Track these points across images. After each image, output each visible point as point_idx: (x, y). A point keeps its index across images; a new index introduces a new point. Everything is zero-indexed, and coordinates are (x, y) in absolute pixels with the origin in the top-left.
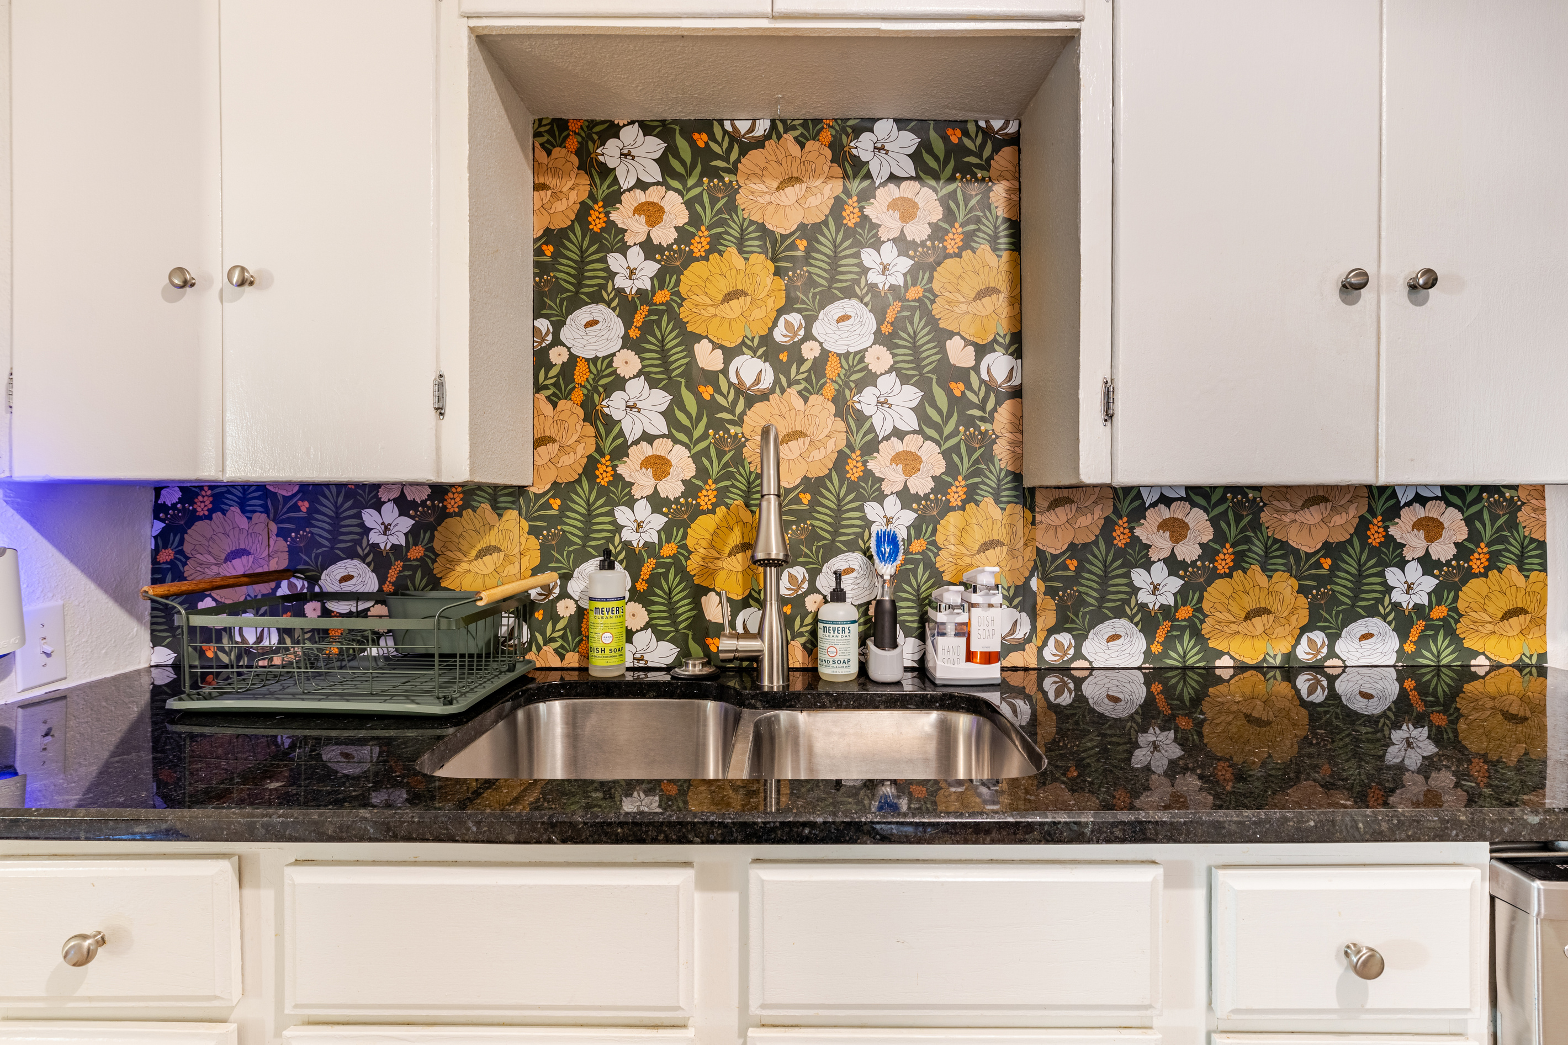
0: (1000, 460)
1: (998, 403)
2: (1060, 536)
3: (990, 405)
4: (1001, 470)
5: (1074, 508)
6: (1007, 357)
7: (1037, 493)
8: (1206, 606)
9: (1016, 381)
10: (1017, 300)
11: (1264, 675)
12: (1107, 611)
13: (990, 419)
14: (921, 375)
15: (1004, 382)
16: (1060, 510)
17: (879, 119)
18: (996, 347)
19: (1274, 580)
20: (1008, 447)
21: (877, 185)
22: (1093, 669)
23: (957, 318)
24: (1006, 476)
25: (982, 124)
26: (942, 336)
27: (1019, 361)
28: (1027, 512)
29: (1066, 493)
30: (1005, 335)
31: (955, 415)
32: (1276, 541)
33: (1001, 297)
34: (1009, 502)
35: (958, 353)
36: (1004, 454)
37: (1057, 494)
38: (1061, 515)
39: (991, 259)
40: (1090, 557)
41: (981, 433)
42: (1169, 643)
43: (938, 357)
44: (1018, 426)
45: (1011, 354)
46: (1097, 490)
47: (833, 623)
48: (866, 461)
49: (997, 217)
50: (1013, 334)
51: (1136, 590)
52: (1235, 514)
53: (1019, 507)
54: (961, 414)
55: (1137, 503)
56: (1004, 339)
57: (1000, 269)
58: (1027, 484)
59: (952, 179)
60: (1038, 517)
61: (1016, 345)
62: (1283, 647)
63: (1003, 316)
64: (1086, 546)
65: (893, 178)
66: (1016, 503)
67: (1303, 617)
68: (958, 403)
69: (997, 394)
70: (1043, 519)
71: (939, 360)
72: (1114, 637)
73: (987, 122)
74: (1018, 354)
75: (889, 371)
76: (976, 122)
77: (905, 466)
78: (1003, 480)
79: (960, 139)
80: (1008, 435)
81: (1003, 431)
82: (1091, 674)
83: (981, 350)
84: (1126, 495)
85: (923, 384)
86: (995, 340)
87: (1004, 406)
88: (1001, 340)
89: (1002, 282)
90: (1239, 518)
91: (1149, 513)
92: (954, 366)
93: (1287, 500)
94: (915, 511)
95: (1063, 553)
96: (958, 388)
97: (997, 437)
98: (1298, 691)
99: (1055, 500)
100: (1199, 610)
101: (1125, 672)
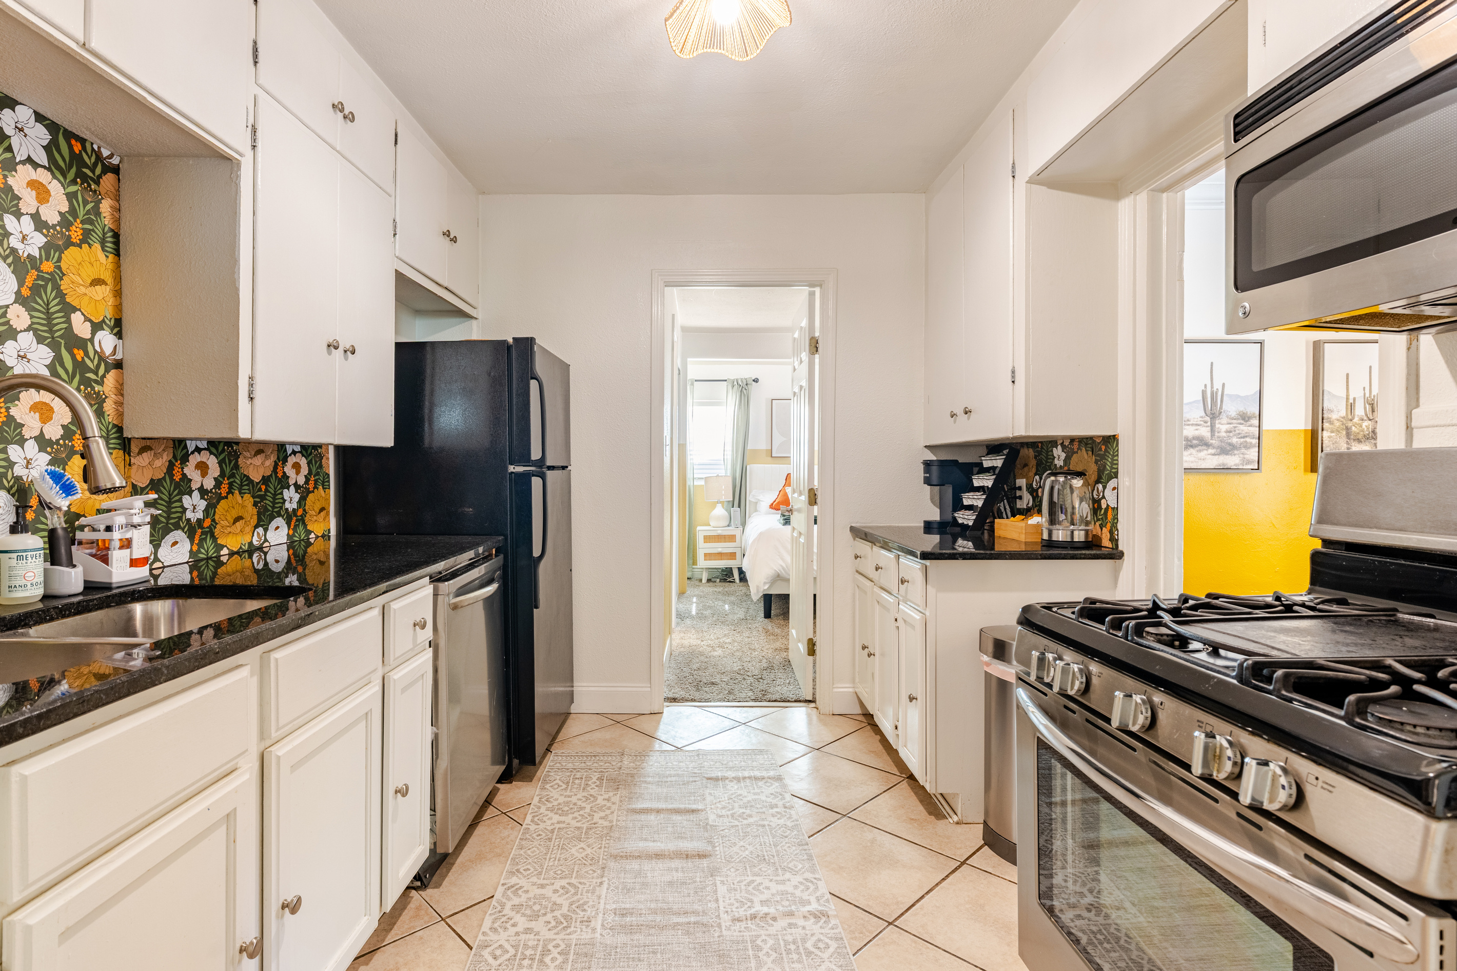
0: (108, 415)
1: (107, 371)
2: (145, 474)
3: (102, 371)
4: (109, 423)
5: (153, 454)
6: (112, 336)
7: (132, 442)
8: (217, 517)
9: (119, 356)
10: (118, 293)
11: (241, 556)
12: (170, 526)
13: (101, 383)
14: (53, 338)
15: (110, 355)
16: (145, 455)
17: (21, 104)
18: (104, 326)
19: (244, 499)
20: (114, 406)
21: (17, 161)
22: (164, 567)
23: (78, 296)
24: (113, 428)
25: (95, 147)
26: (69, 309)
27: (121, 341)
28: (127, 455)
29: (148, 443)
30: (111, 319)
31: (78, 376)
32: (245, 475)
33: (108, 288)
34: (115, 448)
35: (81, 328)
36: (111, 411)
37: (144, 443)
38: (146, 457)
39: (101, 255)
40: (162, 489)
41: (95, 393)
42: (200, 545)
43: (65, 326)
44: (120, 390)
45: (115, 335)
46: (165, 441)
47: (25, 551)
48: (9, 408)
49: (105, 225)
50: (116, 319)
51: (185, 510)
52: (229, 459)
53: (121, 452)
54: (82, 376)
55: (185, 451)
56: (110, 321)
57: (107, 267)
58: (127, 434)
59: (74, 182)
60: (133, 460)
61: (118, 327)
62: (247, 539)
63: (110, 304)
64: (159, 480)
65: (29, 160)
66: (119, 449)
67: (254, 521)
68: (80, 366)
69: (106, 363)
70: (136, 461)
71: (66, 328)
72: (175, 543)
73: (99, 148)
74: (119, 335)
75: (27, 330)
76: (92, 144)
77: (41, 414)
78: (111, 430)
79: (80, 151)
80: (113, 396)
81: (110, 393)
82: (163, 571)
83: (96, 327)
84: (179, 446)
85: (54, 346)
86: (103, 321)
87: (110, 373)
88: (108, 322)
89: (108, 276)
90: (230, 462)
91: (191, 458)
92: (76, 335)
93: (249, 451)
94: (49, 454)
95: (147, 487)
96: (79, 354)
97: (106, 397)
98: (253, 563)
99: (142, 448)
100: (213, 520)
101: (179, 566)
